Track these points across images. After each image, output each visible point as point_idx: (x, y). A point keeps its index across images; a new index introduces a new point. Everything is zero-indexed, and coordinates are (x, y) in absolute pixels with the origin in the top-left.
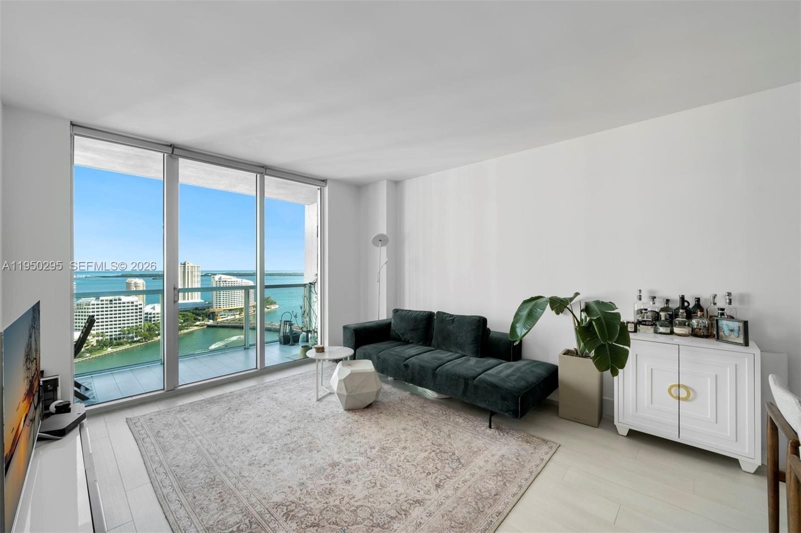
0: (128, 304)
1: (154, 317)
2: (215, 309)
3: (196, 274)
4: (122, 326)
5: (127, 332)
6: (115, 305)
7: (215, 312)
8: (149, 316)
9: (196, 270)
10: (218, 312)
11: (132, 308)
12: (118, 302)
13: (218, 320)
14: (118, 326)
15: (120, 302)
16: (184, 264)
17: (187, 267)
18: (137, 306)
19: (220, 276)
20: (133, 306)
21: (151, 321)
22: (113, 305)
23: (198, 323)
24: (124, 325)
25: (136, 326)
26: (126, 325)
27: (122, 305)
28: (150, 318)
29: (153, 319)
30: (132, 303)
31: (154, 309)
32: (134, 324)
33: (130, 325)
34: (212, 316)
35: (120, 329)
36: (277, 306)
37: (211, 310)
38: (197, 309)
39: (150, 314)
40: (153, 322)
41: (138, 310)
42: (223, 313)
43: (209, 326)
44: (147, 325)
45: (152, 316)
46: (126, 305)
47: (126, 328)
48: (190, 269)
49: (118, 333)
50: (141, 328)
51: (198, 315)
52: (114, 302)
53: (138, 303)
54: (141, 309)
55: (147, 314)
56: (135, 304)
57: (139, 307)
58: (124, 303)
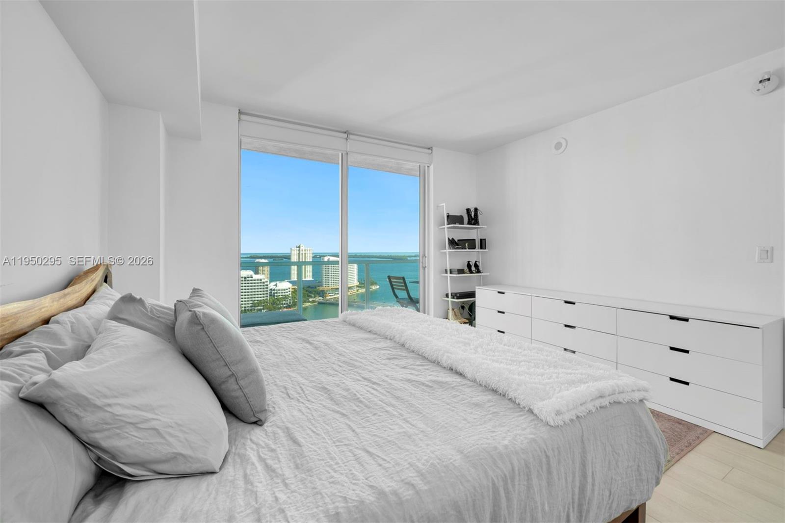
0: (258, 281)
1: (277, 293)
2: (324, 287)
3: (309, 256)
4: (253, 299)
5: (257, 305)
6: (248, 282)
7: (324, 290)
8: (273, 292)
9: (308, 252)
10: (327, 290)
11: (261, 284)
12: (250, 279)
13: (327, 298)
14: (250, 299)
15: (251, 279)
16: (299, 247)
17: (301, 250)
18: (264, 283)
19: (329, 257)
20: (261, 283)
21: (274, 296)
22: (247, 282)
23: (311, 300)
24: (254, 299)
25: (263, 300)
26: (256, 299)
27: (253, 282)
28: (274, 293)
29: (276, 294)
30: (261, 280)
31: (277, 286)
32: (262, 299)
33: (259, 299)
34: (322, 294)
35: (252, 302)
36: (378, 287)
37: (321, 288)
38: (309, 287)
39: (274, 290)
40: (276, 297)
41: (265, 287)
42: (331, 292)
43: (320, 303)
44: (271, 300)
45: (276, 291)
46: (256, 281)
47: (256, 302)
48: (303, 251)
49: (250, 305)
50: (267, 302)
51: (310, 292)
52: (247, 279)
53: (265, 281)
54: (267, 285)
55: (271, 290)
56: (263, 281)
57: (266, 283)
58: (255, 280)
